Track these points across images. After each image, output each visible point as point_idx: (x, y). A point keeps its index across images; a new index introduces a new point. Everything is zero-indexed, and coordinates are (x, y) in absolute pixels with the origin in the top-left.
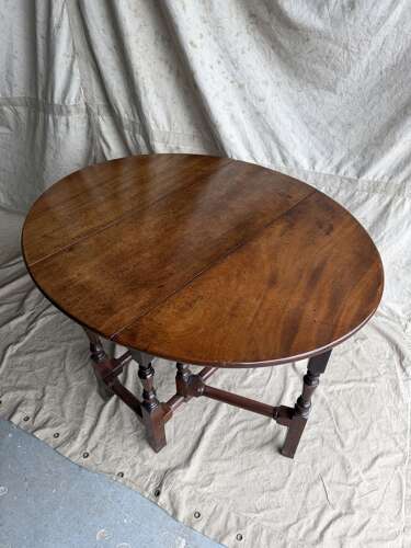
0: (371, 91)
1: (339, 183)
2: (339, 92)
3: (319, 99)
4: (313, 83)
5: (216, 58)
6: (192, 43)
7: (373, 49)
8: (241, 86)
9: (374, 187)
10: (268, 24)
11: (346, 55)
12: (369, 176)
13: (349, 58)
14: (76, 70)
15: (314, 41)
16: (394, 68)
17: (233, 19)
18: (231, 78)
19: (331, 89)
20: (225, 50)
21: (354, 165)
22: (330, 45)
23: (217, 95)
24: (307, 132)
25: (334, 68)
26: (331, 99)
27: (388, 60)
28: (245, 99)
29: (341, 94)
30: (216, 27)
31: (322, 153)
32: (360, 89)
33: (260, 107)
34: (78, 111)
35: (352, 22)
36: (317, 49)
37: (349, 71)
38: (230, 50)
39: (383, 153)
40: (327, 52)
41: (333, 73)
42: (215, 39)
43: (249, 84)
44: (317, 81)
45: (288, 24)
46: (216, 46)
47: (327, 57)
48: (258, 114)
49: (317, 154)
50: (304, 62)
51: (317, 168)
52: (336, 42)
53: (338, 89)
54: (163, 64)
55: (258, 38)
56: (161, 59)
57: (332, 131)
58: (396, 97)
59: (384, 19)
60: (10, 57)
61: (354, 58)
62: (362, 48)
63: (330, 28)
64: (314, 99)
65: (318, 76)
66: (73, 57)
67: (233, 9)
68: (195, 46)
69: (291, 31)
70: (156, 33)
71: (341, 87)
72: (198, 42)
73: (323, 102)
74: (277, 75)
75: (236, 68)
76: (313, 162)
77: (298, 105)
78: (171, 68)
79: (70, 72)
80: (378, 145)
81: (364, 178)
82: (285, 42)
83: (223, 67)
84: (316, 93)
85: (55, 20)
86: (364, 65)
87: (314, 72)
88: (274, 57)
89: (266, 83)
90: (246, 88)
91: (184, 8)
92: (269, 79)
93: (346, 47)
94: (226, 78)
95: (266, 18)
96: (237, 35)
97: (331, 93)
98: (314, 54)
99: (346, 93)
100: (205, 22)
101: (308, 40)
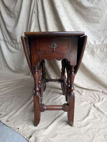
1: (103, 46)
5: (68, 20)
6: (61, 16)
8: (74, 26)
13: (102, 12)
17: (72, 11)
18: (71, 24)
22: (96, 10)
23: (67, 27)
24: (92, 35)
25: (98, 16)
26: (98, 25)
28: (75, 29)
29: (101, 23)
30: (67, 13)
31: (97, 40)
32: (106, 20)
33: (79, 30)
35: (101, 3)
36: (93, 12)
37: (102, 16)
38: (71, 17)
40: (95, 12)
41: (98, 18)
42: (67, 16)
43: (76, 25)
45: (85, 8)
46: (67, 17)
47: (96, 14)
49: (96, 40)
50: (90, 17)
51: (96, 44)
52: (97, 9)
53: (99, 22)
54: (55, 25)
55: (78, 15)
56: (54, 24)
57: (99, 33)
60: (22, 32)
62: (104, 9)
63: (95, 6)
65: (94, 20)
66: (35, 28)
68: (62, 17)
70: (54, 18)
71: (100, 21)
72: (63, 15)
73: (96, 26)
74: (83, 22)
75: (72, 22)
76: (95, 42)
77: (89, 29)
78: (57, 26)
82: (84, 13)
83: (69, 22)
84: (94, 25)
85: (32, 20)
86: (106, 14)
88: (82, 18)
89: (80, 24)
90: (75, 26)
91: (60, 9)
92: (81, 23)
93: (100, 10)
94: (70, 24)
95: (79, 9)
96: (73, 14)
97: (98, 24)
98: (92, 14)
99: (102, 22)
100: (65, 12)
101: (90, 10)
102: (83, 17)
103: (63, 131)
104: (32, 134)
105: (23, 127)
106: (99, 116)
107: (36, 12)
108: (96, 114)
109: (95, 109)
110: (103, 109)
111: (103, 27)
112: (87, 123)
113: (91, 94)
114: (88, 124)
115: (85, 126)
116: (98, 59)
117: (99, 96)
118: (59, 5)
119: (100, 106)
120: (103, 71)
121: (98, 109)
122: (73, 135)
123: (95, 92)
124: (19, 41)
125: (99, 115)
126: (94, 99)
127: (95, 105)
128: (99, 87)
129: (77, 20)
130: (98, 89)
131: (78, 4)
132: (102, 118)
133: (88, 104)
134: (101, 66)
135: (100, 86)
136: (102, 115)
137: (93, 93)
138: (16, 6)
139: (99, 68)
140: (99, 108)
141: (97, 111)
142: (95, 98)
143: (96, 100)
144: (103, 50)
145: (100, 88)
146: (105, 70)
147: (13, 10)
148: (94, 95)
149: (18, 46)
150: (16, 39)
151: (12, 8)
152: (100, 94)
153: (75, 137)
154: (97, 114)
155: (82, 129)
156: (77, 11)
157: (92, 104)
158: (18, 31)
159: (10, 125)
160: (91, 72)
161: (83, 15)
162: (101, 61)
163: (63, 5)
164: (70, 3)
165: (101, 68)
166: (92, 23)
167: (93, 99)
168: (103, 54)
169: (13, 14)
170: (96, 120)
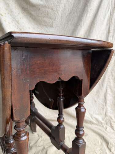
0: (65, 23)
2: (54, 27)
4: (45, 25)
5: (11, 20)
7: (61, 8)
10: (27, 8)
11: (53, 12)
13: (54, 13)
17: (17, 10)
18: (17, 27)
19: (51, 26)
22: (47, 9)
25: (50, 18)
26: (52, 30)
29: (55, 28)
32: (61, 24)
36: (43, 12)
37: (56, 18)
38: (16, 18)
40: (47, 12)
41: (51, 20)
42: (11, 15)
43: (23, 28)
44: (46, 24)
45: (33, 5)
46: (11, 17)
47: (47, 14)
50: (40, 19)
52: (49, 8)
53: (53, 26)
58: (73, 23)
61: (56, 13)
62: (57, 8)
63: (45, 3)
65: (46, 22)
68: (3, 16)
69: (34, 8)
71: (54, 25)
72: (3, 14)
74: (33, 25)
75: (18, 24)
82: (33, 13)
83: (13, 24)
84: (47, 29)
86: (60, 15)
87: (44, 21)
88: (31, 20)
89: (30, 28)
93: (52, 9)
94: (15, 27)
95: (26, 7)
96: (18, 14)
98: (43, 14)
99: (57, 27)
100: (7, 10)
101: (40, 9)
102: (33, 19)
129: (25, 22)
156: (23, 9)
161: (32, 15)
166: (45, 27)
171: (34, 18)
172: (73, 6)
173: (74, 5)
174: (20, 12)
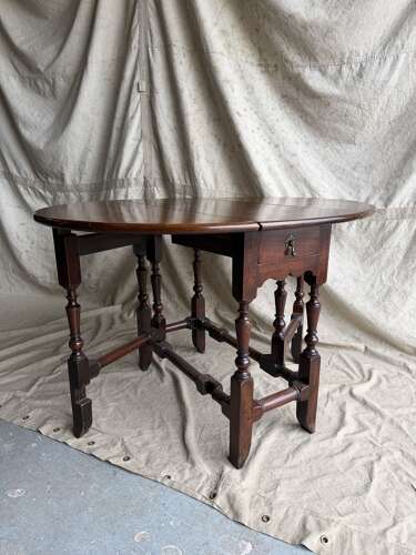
0: (385, 138)
2: (358, 143)
3: (342, 151)
4: (336, 139)
5: (257, 125)
6: (238, 113)
7: (381, 105)
8: (277, 146)
9: (402, 214)
10: (297, 99)
11: (360, 113)
12: (396, 203)
13: (363, 114)
14: (141, 150)
15: (334, 105)
16: (400, 118)
17: (270, 99)
18: (269, 140)
19: (351, 142)
20: (264, 121)
21: (381, 198)
22: (347, 106)
23: (257, 152)
24: (335, 179)
25: (352, 124)
26: (352, 150)
27: (394, 113)
28: (280, 156)
29: (360, 145)
30: (256, 105)
31: (350, 194)
32: (375, 138)
33: (293, 161)
34: (137, 184)
35: (361, 86)
36: (336, 110)
37: (364, 125)
38: (267, 120)
39: (404, 182)
40: (345, 111)
41: (351, 129)
42: (256, 113)
43: (283, 144)
44: (338, 136)
45: (313, 95)
46: (255, 117)
47: (346, 116)
48: (292, 166)
49: (346, 195)
50: (326, 123)
52: (351, 103)
53: (356, 141)
54: (213, 138)
55: (288, 111)
56: (212, 134)
57: (356, 174)
58: (406, 138)
59: (386, 82)
60: (86, 150)
61: (367, 114)
62: (372, 105)
63: (344, 92)
64: (338, 152)
65: (339, 132)
66: (140, 141)
67: (269, 92)
68: (241, 116)
69: (315, 100)
70: (210, 115)
71: (359, 139)
72: (242, 112)
73: (345, 153)
74: (305, 137)
75: (272, 133)
77: (324, 158)
78: (219, 140)
79: (136, 152)
80: (399, 177)
81: (390, 207)
82: (310, 110)
83: (261, 132)
84: (338, 147)
85: (130, 114)
86: (376, 118)
87: (334, 129)
88: (302, 124)
89: (297, 143)
90: (281, 147)
91: (233, 90)
92: (298, 140)
93: (359, 106)
94: (265, 140)
95: (295, 95)
96: (273, 110)
97: (352, 146)
98: (334, 115)
99: (365, 143)
100: (248, 100)
101: (329, 104)
102: (306, 121)
103: (292, 471)
104: (216, 488)
105: (181, 472)
106: (372, 421)
107: (144, 87)
108: (361, 417)
109: (357, 404)
110: (378, 402)
111: (366, 157)
112: (346, 444)
113: (335, 360)
114: (350, 444)
115: (343, 451)
116: (353, 252)
117: (358, 365)
118: (229, 78)
119: (367, 393)
120: (368, 287)
121: (364, 403)
122: (319, 477)
123: (344, 351)
124: (73, 181)
125: (370, 421)
126: (348, 374)
127: (355, 392)
128: (354, 337)
129: (287, 130)
130: (353, 344)
131: (290, 79)
132: (379, 428)
133: (334, 391)
134: (361, 272)
135: (357, 334)
136: (379, 420)
137: (340, 357)
138: (62, 55)
139: (356, 280)
140: (368, 400)
141: (363, 409)
142: (346, 369)
143: (352, 378)
144: (369, 225)
145: (358, 340)
146: (372, 285)
147: (48, 67)
148: (345, 362)
149: (67, 197)
150: (62, 175)
151: (46, 62)
152: (360, 357)
153: (326, 481)
154: (365, 416)
155: (338, 460)
156: (287, 99)
157: (346, 391)
158: (68, 147)
159: (139, 469)
160: (331, 291)
161: (307, 114)
162: (363, 260)
163: (242, 77)
164: (262, 72)
165: (362, 279)
166: (334, 142)
167: (344, 374)
168: (367, 237)
169: (48, 83)
170: (366, 433)
171: (310, 120)
172: (408, 100)
173: (411, 100)
174: (277, 105)
